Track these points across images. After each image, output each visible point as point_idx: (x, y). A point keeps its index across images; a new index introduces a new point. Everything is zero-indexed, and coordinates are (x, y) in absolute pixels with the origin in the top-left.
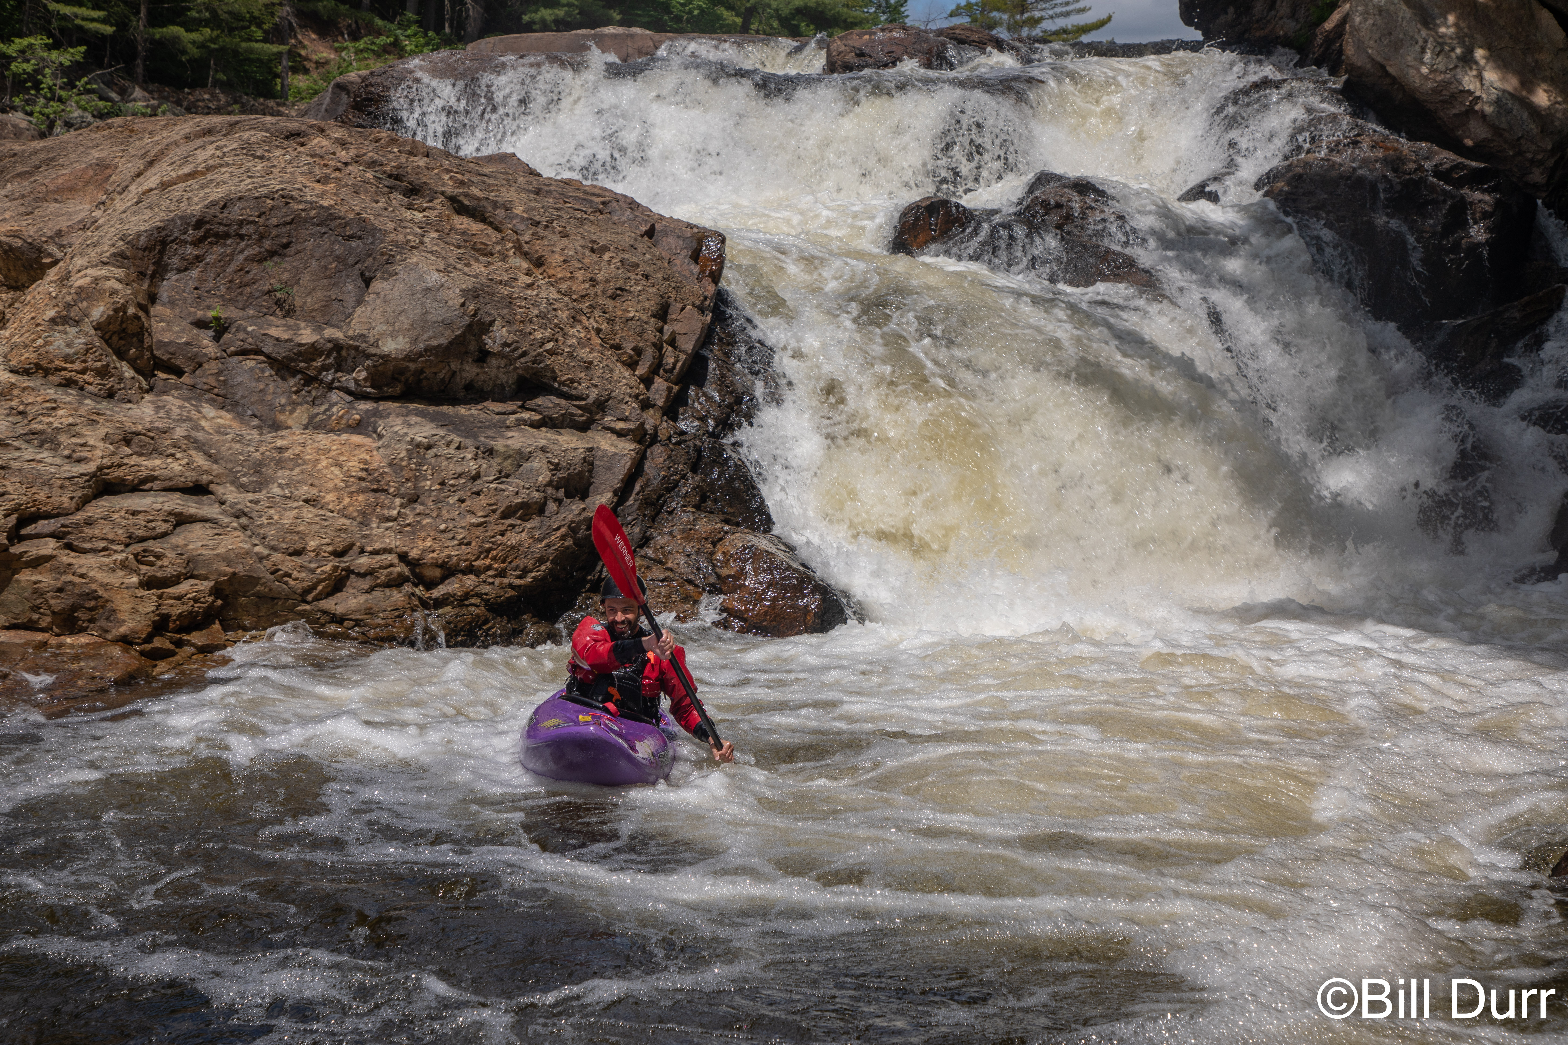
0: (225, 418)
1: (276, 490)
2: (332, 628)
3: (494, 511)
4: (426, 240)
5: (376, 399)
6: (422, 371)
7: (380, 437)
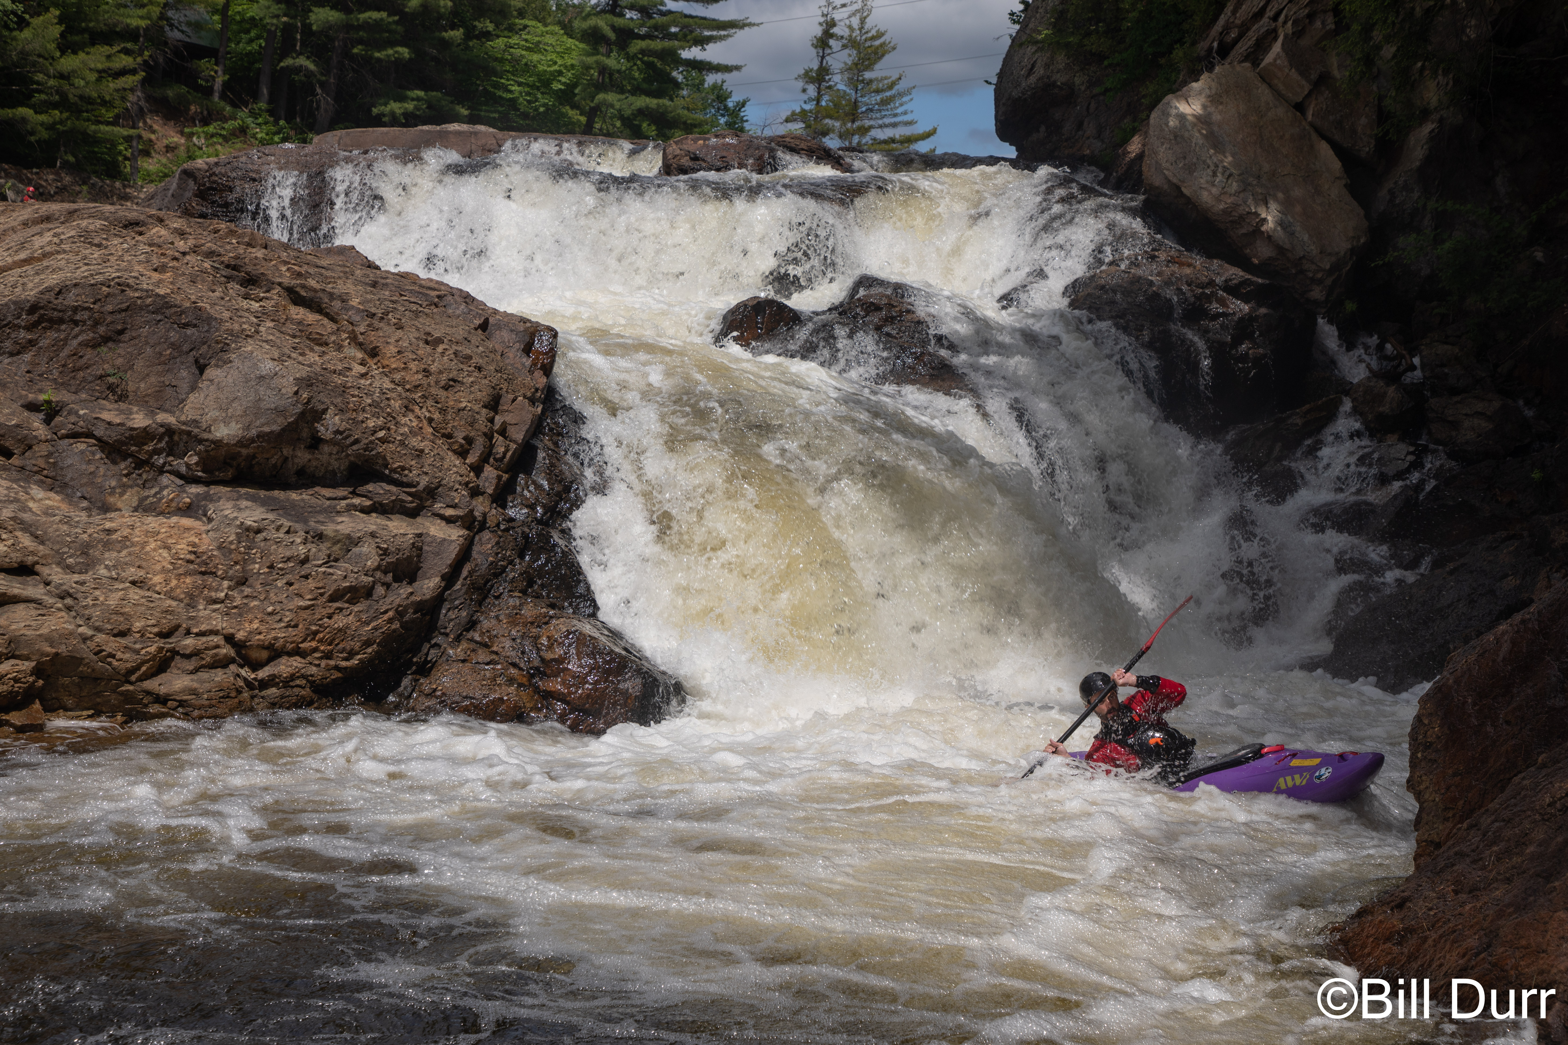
0: (54, 500)
1: (103, 572)
2: (154, 709)
3: (322, 595)
4: (262, 329)
5: (208, 484)
6: (254, 457)
7: (210, 520)
